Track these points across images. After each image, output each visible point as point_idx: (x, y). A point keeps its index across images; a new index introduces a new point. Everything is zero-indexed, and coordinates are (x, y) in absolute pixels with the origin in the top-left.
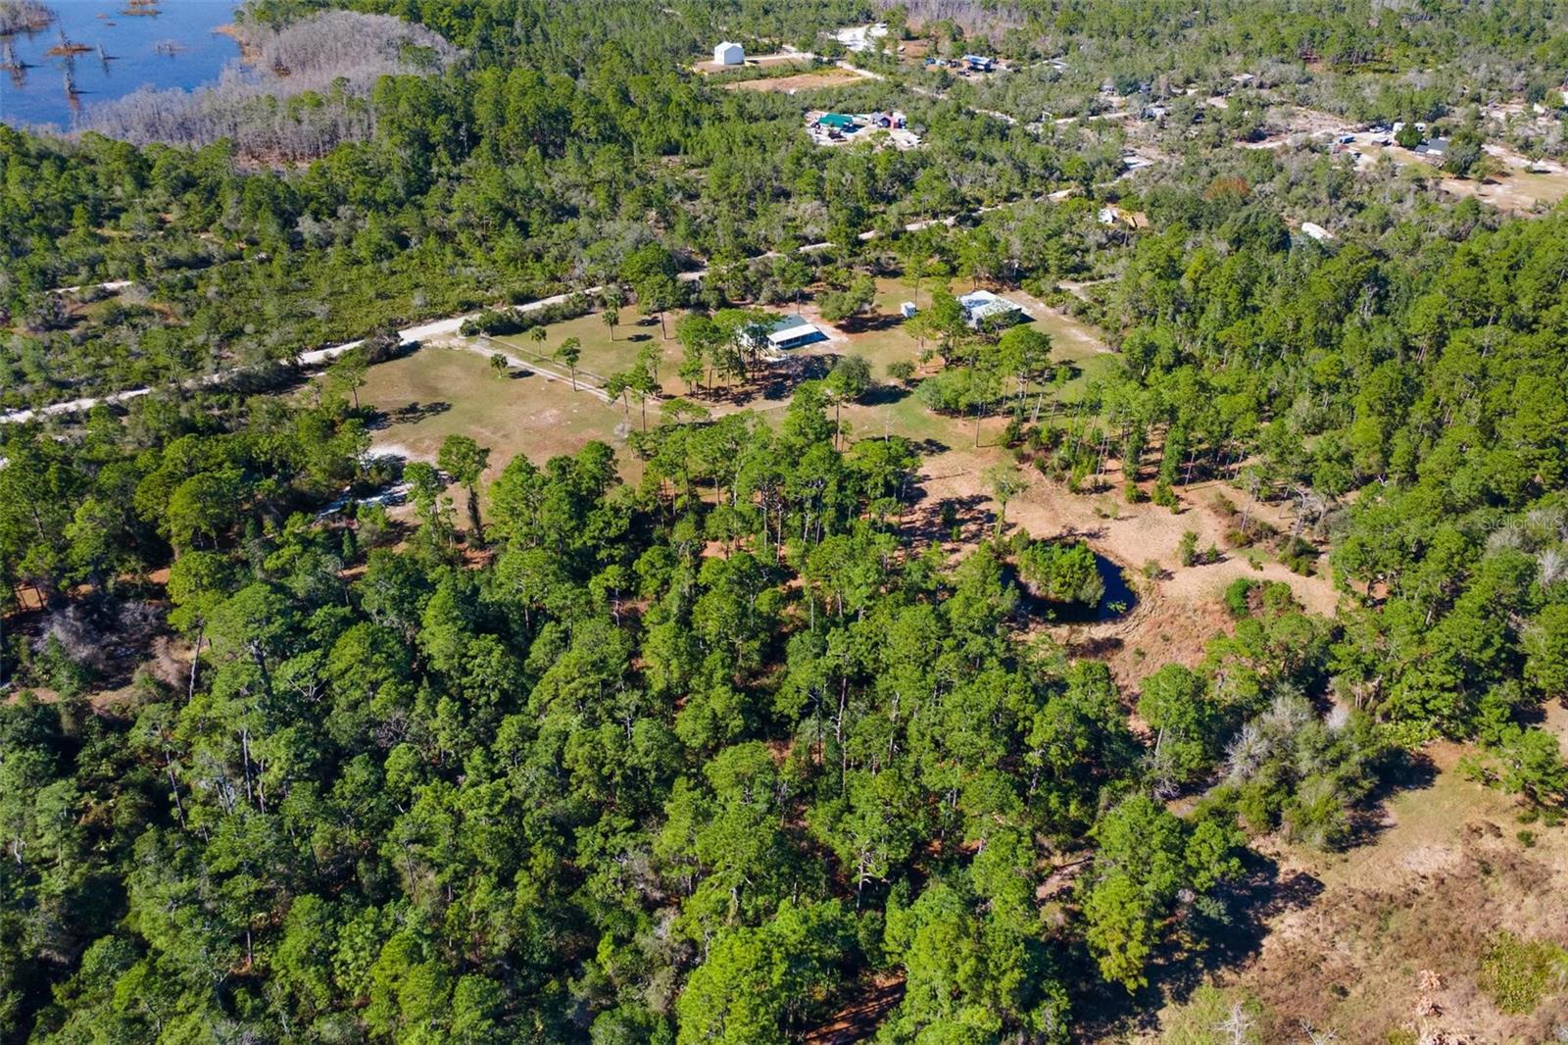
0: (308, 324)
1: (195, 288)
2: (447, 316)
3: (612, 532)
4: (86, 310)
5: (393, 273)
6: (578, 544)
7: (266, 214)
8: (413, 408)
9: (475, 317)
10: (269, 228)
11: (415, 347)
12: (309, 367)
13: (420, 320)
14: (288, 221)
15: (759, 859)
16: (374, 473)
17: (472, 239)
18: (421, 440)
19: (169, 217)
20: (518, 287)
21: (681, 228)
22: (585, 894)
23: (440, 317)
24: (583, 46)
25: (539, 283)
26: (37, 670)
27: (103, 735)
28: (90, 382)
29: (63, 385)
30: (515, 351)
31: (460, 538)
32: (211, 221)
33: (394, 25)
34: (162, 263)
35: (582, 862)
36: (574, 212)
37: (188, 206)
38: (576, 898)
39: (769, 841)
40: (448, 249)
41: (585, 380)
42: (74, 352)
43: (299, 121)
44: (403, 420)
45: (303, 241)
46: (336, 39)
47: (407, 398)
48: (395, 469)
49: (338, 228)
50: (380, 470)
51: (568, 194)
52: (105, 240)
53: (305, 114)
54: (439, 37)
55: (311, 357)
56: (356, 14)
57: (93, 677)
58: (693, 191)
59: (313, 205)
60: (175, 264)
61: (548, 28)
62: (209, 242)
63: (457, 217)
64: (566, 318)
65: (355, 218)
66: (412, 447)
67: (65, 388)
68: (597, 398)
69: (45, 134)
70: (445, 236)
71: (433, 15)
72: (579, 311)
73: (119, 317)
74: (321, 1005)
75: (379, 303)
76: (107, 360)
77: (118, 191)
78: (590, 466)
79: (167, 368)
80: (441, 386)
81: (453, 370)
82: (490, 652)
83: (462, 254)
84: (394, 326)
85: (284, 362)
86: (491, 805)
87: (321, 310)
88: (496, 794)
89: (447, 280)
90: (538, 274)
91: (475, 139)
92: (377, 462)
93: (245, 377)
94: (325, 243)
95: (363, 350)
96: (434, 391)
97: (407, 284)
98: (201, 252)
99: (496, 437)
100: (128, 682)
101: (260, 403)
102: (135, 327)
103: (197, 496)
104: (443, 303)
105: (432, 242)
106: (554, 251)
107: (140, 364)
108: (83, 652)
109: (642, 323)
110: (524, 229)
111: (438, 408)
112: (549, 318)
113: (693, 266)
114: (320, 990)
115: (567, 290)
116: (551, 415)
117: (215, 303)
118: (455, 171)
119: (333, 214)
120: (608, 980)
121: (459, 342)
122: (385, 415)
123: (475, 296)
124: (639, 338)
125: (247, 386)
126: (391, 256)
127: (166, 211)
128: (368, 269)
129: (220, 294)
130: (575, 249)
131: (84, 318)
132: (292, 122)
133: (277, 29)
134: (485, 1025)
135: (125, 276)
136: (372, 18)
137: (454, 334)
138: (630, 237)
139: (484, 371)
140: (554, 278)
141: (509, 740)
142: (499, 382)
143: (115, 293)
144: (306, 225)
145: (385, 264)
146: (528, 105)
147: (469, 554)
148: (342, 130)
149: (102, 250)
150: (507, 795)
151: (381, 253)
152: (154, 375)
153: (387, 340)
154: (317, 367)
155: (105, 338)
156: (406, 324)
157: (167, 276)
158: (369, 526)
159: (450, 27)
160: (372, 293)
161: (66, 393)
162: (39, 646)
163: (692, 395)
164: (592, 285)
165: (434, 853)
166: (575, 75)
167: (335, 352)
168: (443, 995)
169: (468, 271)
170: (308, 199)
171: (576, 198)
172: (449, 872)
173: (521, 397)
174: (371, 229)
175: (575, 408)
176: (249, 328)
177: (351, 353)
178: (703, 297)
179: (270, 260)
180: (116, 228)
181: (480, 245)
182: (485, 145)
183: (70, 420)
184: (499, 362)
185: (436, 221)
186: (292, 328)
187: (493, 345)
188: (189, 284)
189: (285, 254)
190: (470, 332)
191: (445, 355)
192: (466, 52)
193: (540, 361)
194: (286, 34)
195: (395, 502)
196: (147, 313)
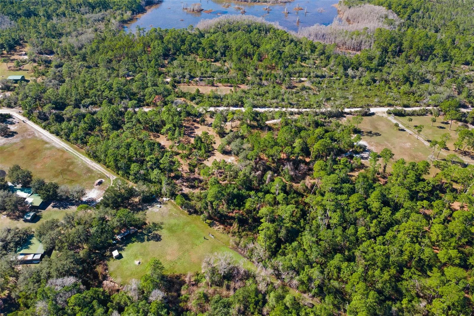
0: (346, 100)
1: (321, 84)
2: (383, 106)
3: (425, 190)
4: (296, 85)
5: (370, 90)
6: (414, 189)
7: (341, 66)
8: (370, 132)
9: (392, 109)
10: (341, 70)
11: (373, 114)
12: (345, 113)
13: (376, 106)
14: (346, 69)
15: (457, 302)
16: (359, 148)
17: (394, 84)
18: (371, 142)
19: (317, 62)
20: (406, 102)
21: (464, 94)
22: (401, 284)
23: (381, 106)
24: (442, 22)
25: (412, 102)
26: (282, 173)
27: (294, 194)
28: (297, 104)
29: (291, 104)
30: (402, 122)
31: (378, 174)
32: (326, 65)
33: (383, 10)
34: (315, 76)
35: (404, 277)
36: (428, 81)
37: (322, 60)
38: (399, 284)
39: (461, 298)
40: (387, 87)
41: (421, 137)
42: (294, 95)
43: (352, 39)
44: (367, 135)
45: (348, 75)
46: (366, 13)
47: (369, 129)
48: (364, 149)
49: (358, 73)
50: (361, 148)
51: (426, 74)
52: (302, 66)
53: (354, 37)
54: (396, 15)
55: (347, 110)
56: (372, 6)
57: (293, 179)
58: (470, 80)
59: (353, 66)
60: (317, 76)
61: (431, 13)
62: (325, 71)
63: (391, 76)
64: (418, 115)
65: (363, 71)
66: (369, 143)
67: (291, 105)
68: (423, 143)
69: (293, 34)
70: (387, 82)
71: (396, 8)
72: (423, 114)
73: (304, 88)
74: (334, 277)
75: (366, 98)
76: (300, 100)
77: (307, 53)
78: (421, 167)
79: (313, 105)
80: (378, 127)
81: (382, 123)
82: (388, 212)
83: (390, 88)
84: (369, 106)
85: (340, 110)
86: (383, 252)
87: (351, 97)
88: (385, 250)
89: (385, 95)
90: (412, 99)
91: (401, 51)
92: (360, 145)
93: (330, 113)
94: (354, 77)
95: (360, 112)
96: (376, 128)
97: (374, 94)
98: (323, 74)
99: (392, 147)
100: (299, 183)
101: (333, 120)
102: (307, 92)
103: (321, 145)
104: (382, 103)
105: (383, 83)
106: (419, 93)
107: (307, 103)
108: (292, 173)
109: (443, 123)
110: (411, 84)
111: (377, 134)
112: (413, 114)
113: (465, 107)
114: (336, 274)
115: (420, 106)
116: (408, 145)
117: (325, 89)
118: (392, 60)
119: (357, 69)
120: (403, 308)
121: (385, 115)
122: (363, 132)
123: (392, 102)
124: (441, 127)
125: (331, 115)
126: (370, 85)
127: (316, 60)
128: (364, 87)
129: (327, 87)
130: (426, 94)
131: (296, 87)
132: (350, 39)
133: (350, 8)
134: (375, 304)
135: (306, 77)
136: (377, 7)
137: (384, 113)
138: (446, 94)
139: (391, 126)
140: (417, 102)
141: (390, 237)
142: (395, 130)
143: (303, 81)
144: (350, 71)
145: (369, 87)
146: (421, 44)
147: (380, 179)
148: (363, 43)
149: (302, 69)
150: (388, 251)
151: (368, 84)
152: (310, 106)
153: (367, 110)
154: (348, 114)
155: (300, 93)
156: (371, 106)
157: (315, 79)
158: (356, 163)
159: (400, 12)
160: (364, 95)
161: (292, 106)
162: (284, 168)
163: (456, 151)
164: (428, 106)
165: (367, 257)
166: (437, 31)
167: (353, 110)
168: (366, 292)
169: (391, 94)
170: (352, 63)
171: (429, 76)
172: (368, 263)
173: (400, 137)
174: (367, 76)
175: (416, 144)
176: (332, 98)
177: (356, 112)
178: (467, 119)
179: (339, 79)
180: (305, 63)
181: (396, 87)
182: (404, 54)
183: (292, 114)
184: (397, 125)
185: (385, 76)
186: (343, 101)
187: (395, 119)
188: (320, 83)
189: (344, 79)
190: (389, 113)
191: (381, 118)
192: (403, 21)
193: (408, 127)
194: (352, 10)
195: (362, 158)
196: (310, 89)
